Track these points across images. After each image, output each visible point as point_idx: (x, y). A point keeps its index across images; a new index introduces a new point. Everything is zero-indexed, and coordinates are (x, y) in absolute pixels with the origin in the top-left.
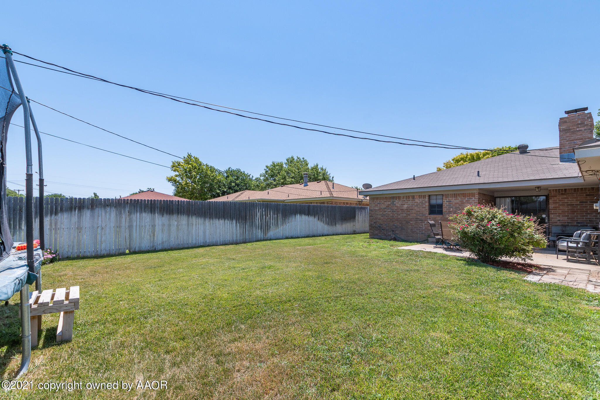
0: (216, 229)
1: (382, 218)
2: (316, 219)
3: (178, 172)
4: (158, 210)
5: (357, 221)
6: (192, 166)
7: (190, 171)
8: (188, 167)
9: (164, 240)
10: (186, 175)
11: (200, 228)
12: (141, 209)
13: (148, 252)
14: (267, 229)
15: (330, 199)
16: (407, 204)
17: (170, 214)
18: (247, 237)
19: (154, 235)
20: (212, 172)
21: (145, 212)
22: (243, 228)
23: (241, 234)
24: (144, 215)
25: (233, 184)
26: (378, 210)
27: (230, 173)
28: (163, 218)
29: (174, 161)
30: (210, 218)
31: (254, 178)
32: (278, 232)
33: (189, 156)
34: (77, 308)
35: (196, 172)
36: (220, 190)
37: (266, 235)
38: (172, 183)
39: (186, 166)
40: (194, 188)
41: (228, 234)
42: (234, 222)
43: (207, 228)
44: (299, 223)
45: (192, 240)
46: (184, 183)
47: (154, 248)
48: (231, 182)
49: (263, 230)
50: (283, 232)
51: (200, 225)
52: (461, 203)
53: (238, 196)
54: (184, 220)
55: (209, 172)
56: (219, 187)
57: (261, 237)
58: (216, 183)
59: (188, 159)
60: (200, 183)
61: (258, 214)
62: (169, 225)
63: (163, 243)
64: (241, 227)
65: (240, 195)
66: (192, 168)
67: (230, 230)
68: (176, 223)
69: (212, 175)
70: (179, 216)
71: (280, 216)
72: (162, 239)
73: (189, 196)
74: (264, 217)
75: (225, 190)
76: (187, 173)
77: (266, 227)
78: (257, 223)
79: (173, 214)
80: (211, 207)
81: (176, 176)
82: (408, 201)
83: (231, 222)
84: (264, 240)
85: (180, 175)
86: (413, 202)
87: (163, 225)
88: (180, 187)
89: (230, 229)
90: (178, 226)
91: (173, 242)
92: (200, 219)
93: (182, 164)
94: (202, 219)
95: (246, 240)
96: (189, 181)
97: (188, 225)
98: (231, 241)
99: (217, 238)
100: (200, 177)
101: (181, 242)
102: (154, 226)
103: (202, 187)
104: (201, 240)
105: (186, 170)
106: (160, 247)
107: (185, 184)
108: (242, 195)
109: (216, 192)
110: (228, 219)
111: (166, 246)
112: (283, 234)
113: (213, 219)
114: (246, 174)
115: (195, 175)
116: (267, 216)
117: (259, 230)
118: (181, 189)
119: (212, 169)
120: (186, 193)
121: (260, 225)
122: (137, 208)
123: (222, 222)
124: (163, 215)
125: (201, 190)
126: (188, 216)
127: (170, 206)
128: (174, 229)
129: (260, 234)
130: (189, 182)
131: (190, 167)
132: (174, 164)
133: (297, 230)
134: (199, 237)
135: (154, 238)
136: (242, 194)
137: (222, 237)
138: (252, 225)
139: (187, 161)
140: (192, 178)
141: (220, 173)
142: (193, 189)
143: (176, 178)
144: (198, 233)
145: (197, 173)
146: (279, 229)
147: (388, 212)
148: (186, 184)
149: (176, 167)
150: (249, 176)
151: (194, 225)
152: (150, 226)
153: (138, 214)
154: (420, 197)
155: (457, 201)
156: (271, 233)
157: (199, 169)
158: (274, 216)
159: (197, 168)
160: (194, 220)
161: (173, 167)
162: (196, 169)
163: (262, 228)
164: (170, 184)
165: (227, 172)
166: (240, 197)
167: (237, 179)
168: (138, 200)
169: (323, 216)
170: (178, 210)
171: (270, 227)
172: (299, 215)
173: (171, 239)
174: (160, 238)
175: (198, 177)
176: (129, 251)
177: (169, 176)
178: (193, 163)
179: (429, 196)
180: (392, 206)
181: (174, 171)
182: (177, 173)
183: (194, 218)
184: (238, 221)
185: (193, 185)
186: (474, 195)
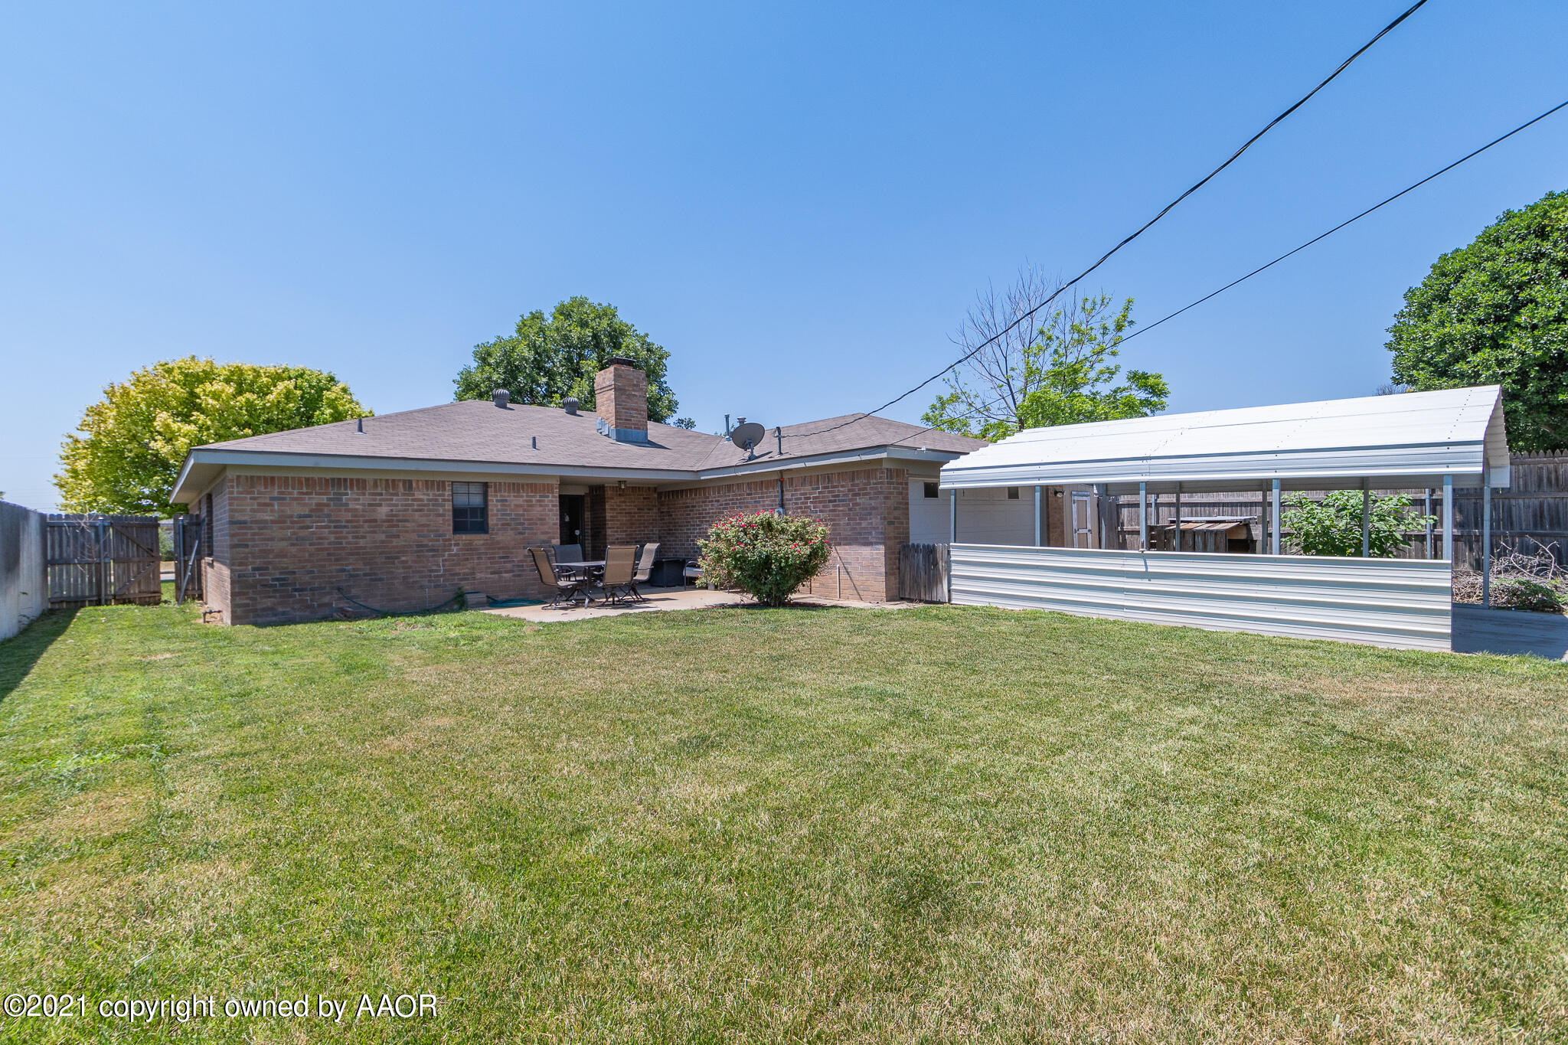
1: (293, 550)
16: (389, 505)
26: (273, 522)
82: (392, 494)
86: (407, 500)
147: (318, 527)
154: (428, 485)
155: (520, 501)
180: (333, 511)
186: (552, 489)
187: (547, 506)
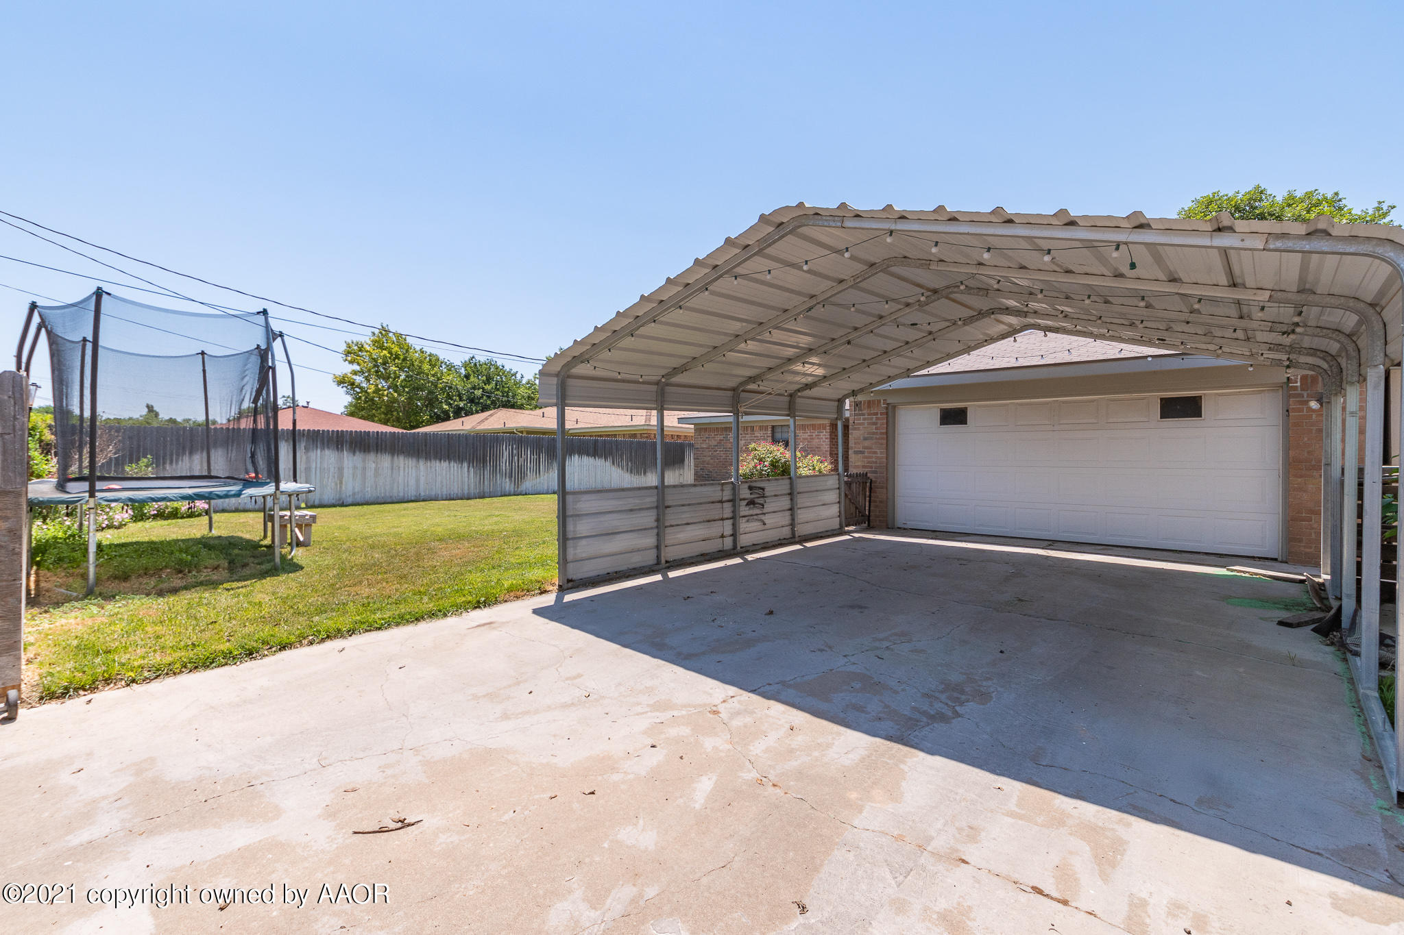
0: (436, 476)
1: (712, 461)
2: (608, 463)
3: (359, 364)
4: (348, 446)
5: (686, 467)
6: (390, 353)
7: (384, 363)
8: (382, 354)
9: (356, 490)
10: (377, 372)
11: (410, 473)
12: (323, 444)
13: (334, 506)
14: (521, 478)
15: (644, 430)
16: (744, 440)
17: (364, 452)
18: (487, 490)
19: (341, 483)
20: (433, 366)
21: (328, 448)
22: (480, 475)
23: (476, 485)
24: (327, 452)
25: (478, 393)
26: (707, 448)
27: (473, 368)
28: (355, 458)
29: (350, 342)
30: (426, 459)
31: (524, 381)
32: (540, 483)
33: (385, 331)
34: (315, 523)
35: (397, 367)
36: (450, 404)
37: (518, 487)
38: (345, 389)
39: (376, 353)
40: (394, 401)
41: (455, 484)
42: (465, 465)
43: (422, 473)
44: (577, 468)
45: (399, 491)
46: (371, 389)
47: (341, 502)
48: (474, 388)
49: (513, 479)
50: (548, 483)
51: (410, 469)
52: (811, 439)
53: (482, 421)
54: (385, 461)
55: (426, 367)
56: (449, 397)
57: (510, 491)
58: (441, 389)
59: (382, 337)
60: (406, 389)
61: (506, 454)
62: (364, 469)
63: (354, 494)
64: (476, 474)
65: (486, 419)
66: (390, 358)
67: (458, 478)
68: (373, 465)
69: (432, 372)
70: (379, 454)
71: (543, 456)
72: (354, 488)
73: (383, 416)
74: (516, 458)
75: (462, 404)
76: (378, 367)
77: (518, 475)
78: (504, 468)
79: (369, 451)
80: (428, 441)
81: (355, 373)
82: (746, 434)
83: (460, 465)
84: (515, 494)
85: (362, 372)
86: (752, 437)
87: (355, 468)
88: (363, 398)
89: (458, 475)
90: (376, 469)
91: (369, 493)
92: (410, 459)
93: (368, 348)
94: (414, 460)
95: (484, 493)
96: (383, 384)
97: (392, 469)
98: (459, 495)
99: (437, 490)
100: (407, 376)
101: (380, 493)
102: (341, 470)
103: (410, 398)
104: (412, 493)
105: (375, 360)
106: (350, 500)
107: (374, 392)
108: (491, 419)
109: (441, 408)
110: (455, 461)
111: (358, 498)
112: (548, 486)
113: (430, 460)
114: (508, 370)
115: (395, 373)
116: (521, 457)
117: (508, 480)
118: (366, 402)
119: (434, 361)
120: (377, 410)
121: (508, 471)
122: (317, 441)
123: (445, 464)
124: (354, 453)
125: (409, 404)
126: (393, 455)
127: (365, 440)
128: (370, 474)
129: (508, 485)
130: (383, 387)
131: (385, 356)
132: (350, 347)
133: (574, 481)
134: (410, 488)
135: (341, 487)
136: (491, 415)
137: (444, 489)
138: (494, 470)
139: (378, 344)
140: (389, 378)
141: (450, 367)
142: (391, 402)
143: (354, 377)
144: (408, 482)
145: (400, 368)
146: (542, 478)
147: (720, 451)
148: (377, 391)
149: (354, 353)
150: (515, 374)
151: (402, 469)
152: (336, 469)
153: (319, 451)
154: (761, 428)
155: (806, 436)
156: (527, 484)
157: (405, 359)
158: (532, 457)
159: (402, 357)
160: (401, 461)
161: (348, 353)
162: (399, 359)
163: (512, 477)
164: (341, 391)
165: (465, 365)
166: (486, 423)
167: (488, 381)
168: (319, 431)
169: (622, 459)
170: (377, 447)
171: (526, 475)
172: (577, 456)
173: (367, 489)
174: (351, 486)
175: (402, 377)
176: (306, 504)
177: (340, 374)
178: (393, 346)
179: (773, 427)
180: (725, 443)
181: (351, 362)
182: (356, 367)
183: (401, 458)
184: (471, 465)
185: (392, 394)
186: (825, 427)
187: (822, 438)
